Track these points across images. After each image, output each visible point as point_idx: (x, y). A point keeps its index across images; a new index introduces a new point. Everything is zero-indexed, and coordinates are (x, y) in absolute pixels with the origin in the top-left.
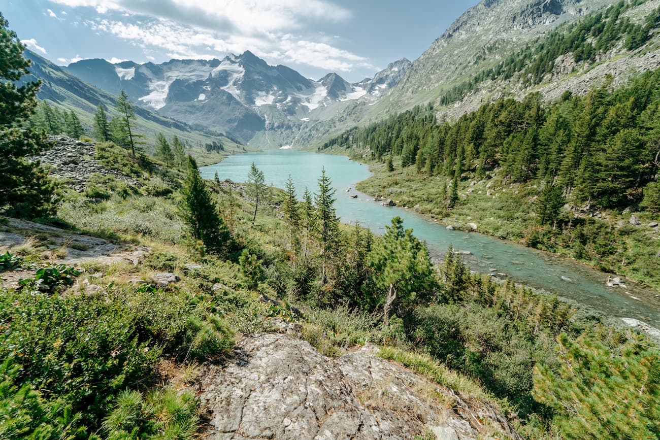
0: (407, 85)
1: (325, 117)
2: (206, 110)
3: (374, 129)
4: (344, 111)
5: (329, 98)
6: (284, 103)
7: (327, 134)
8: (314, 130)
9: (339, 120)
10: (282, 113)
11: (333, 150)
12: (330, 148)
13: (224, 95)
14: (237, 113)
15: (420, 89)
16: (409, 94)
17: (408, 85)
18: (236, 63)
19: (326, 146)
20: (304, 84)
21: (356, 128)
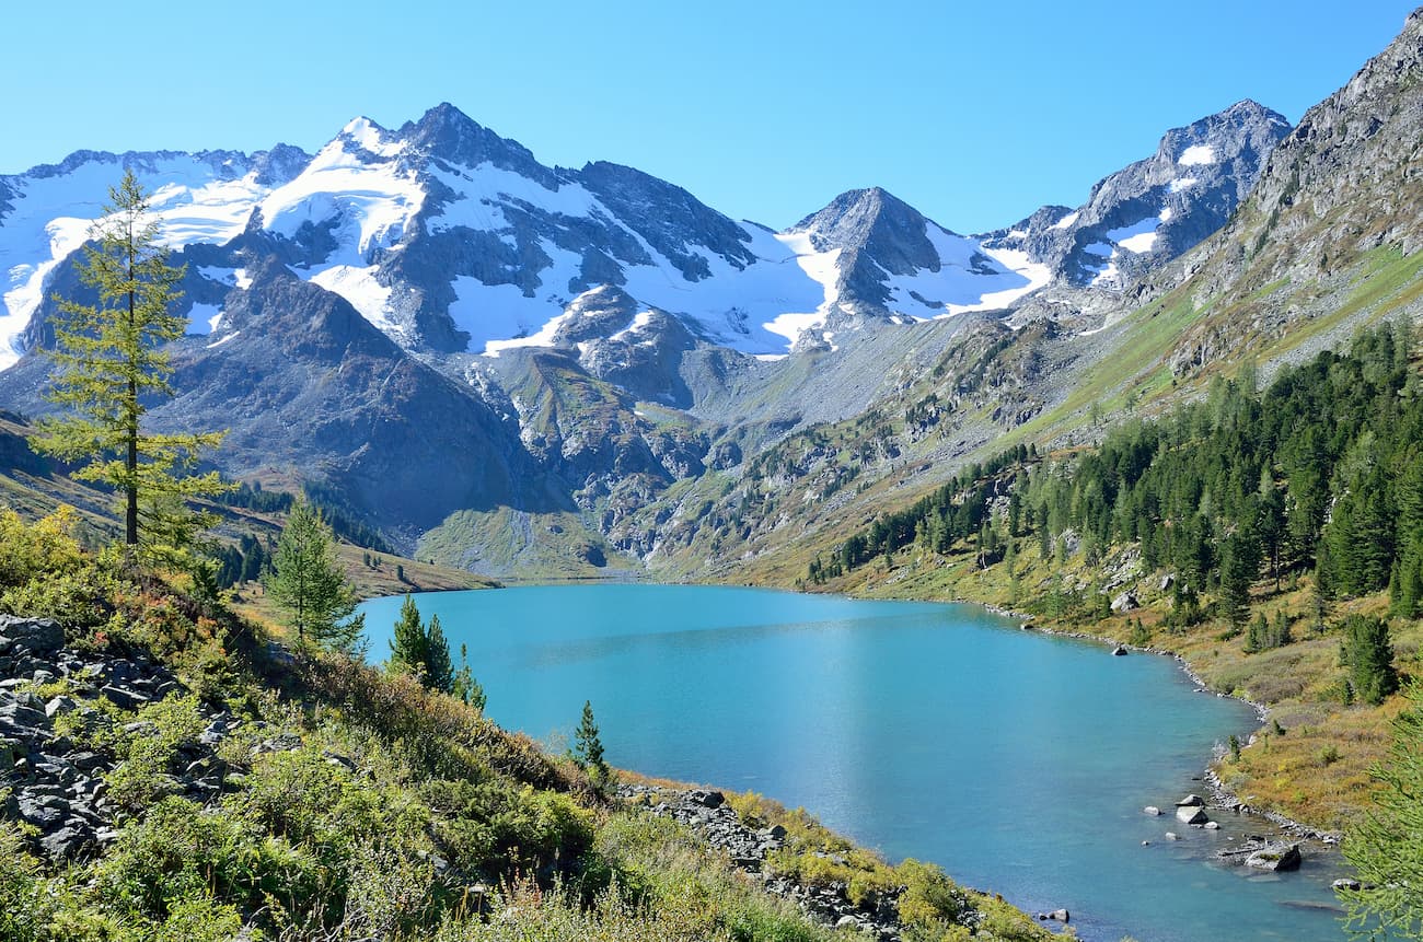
0: (1282, 230)
1: (833, 406)
2: (217, 384)
3: (1142, 455)
4: (939, 371)
5: (847, 308)
6: (617, 337)
7: (849, 490)
8: (773, 471)
9: (911, 417)
10: (605, 388)
11: (902, 573)
12: (881, 560)
13: (313, 311)
14: (374, 397)
15: (1368, 242)
16: (1304, 271)
17: (1292, 225)
18: (383, 160)
19: (857, 553)
20: (714, 247)
21: (1021, 454)
